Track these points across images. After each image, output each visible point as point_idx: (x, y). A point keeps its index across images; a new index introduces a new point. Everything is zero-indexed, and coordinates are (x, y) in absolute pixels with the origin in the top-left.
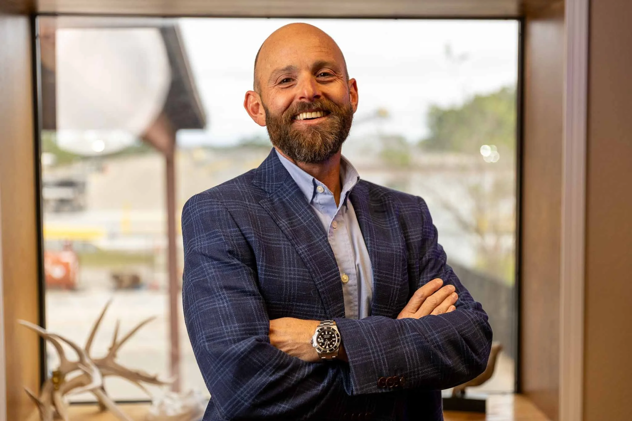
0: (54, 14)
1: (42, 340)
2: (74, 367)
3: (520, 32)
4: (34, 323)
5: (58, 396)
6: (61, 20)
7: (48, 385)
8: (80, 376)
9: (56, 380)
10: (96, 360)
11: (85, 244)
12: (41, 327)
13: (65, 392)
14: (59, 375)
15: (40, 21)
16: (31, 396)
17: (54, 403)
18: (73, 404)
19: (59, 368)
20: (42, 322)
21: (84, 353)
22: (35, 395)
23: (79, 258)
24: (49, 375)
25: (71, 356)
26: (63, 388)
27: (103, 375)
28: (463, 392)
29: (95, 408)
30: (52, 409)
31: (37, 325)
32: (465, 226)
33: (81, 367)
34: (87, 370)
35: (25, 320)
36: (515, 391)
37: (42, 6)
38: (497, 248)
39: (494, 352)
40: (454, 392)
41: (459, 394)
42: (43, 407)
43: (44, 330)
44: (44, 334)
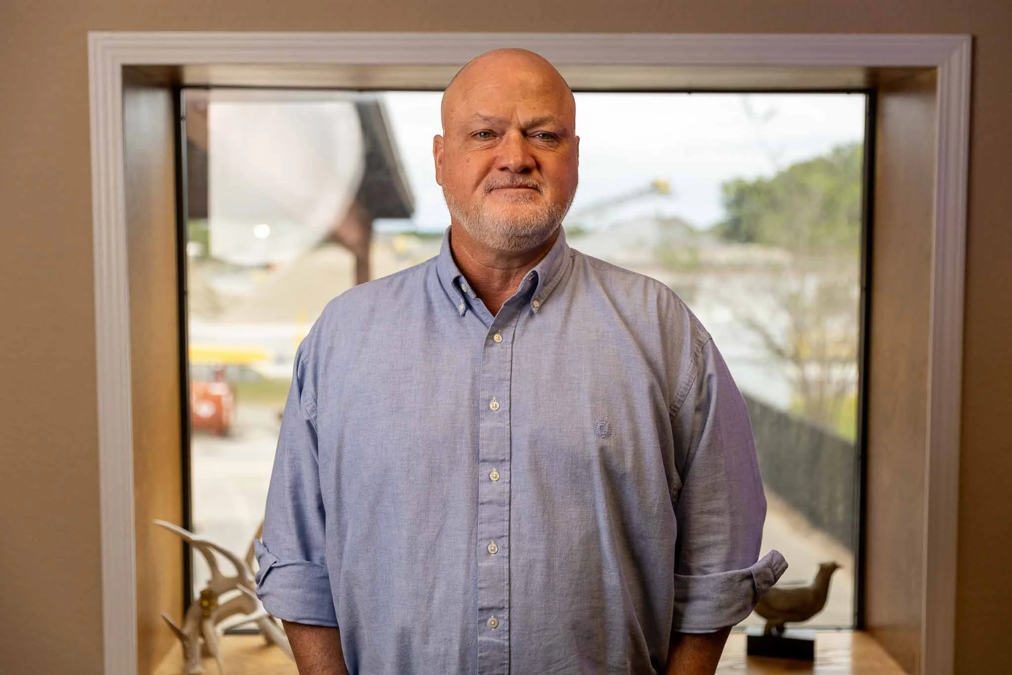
0: (207, 87)
1: (187, 547)
2: (231, 585)
3: (868, 111)
4: (173, 523)
5: (209, 625)
6: (214, 94)
7: (194, 610)
8: (238, 598)
9: (205, 603)
11: (243, 369)
12: (186, 530)
13: (219, 620)
14: (209, 596)
15: (186, 96)
16: (172, 626)
17: (202, 634)
19: (209, 582)
20: (186, 522)
21: (244, 565)
22: (177, 624)
24: (197, 595)
25: (227, 570)
26: (214, 615)
28: (781, 629)
29: (259, 640)
30: (200, 641)
31: (181, 526)
32: (779, 353)
33: (240, 586)
34: (247, 591)
35: (164, 519)
36: (854, 626)
37: (189, 77)
38: (822, 383)
39: (827, 572)
40: (768, 629)
41: (774, 631)
42: (188, 639)
43: (191, 534)
44: (189, 539)
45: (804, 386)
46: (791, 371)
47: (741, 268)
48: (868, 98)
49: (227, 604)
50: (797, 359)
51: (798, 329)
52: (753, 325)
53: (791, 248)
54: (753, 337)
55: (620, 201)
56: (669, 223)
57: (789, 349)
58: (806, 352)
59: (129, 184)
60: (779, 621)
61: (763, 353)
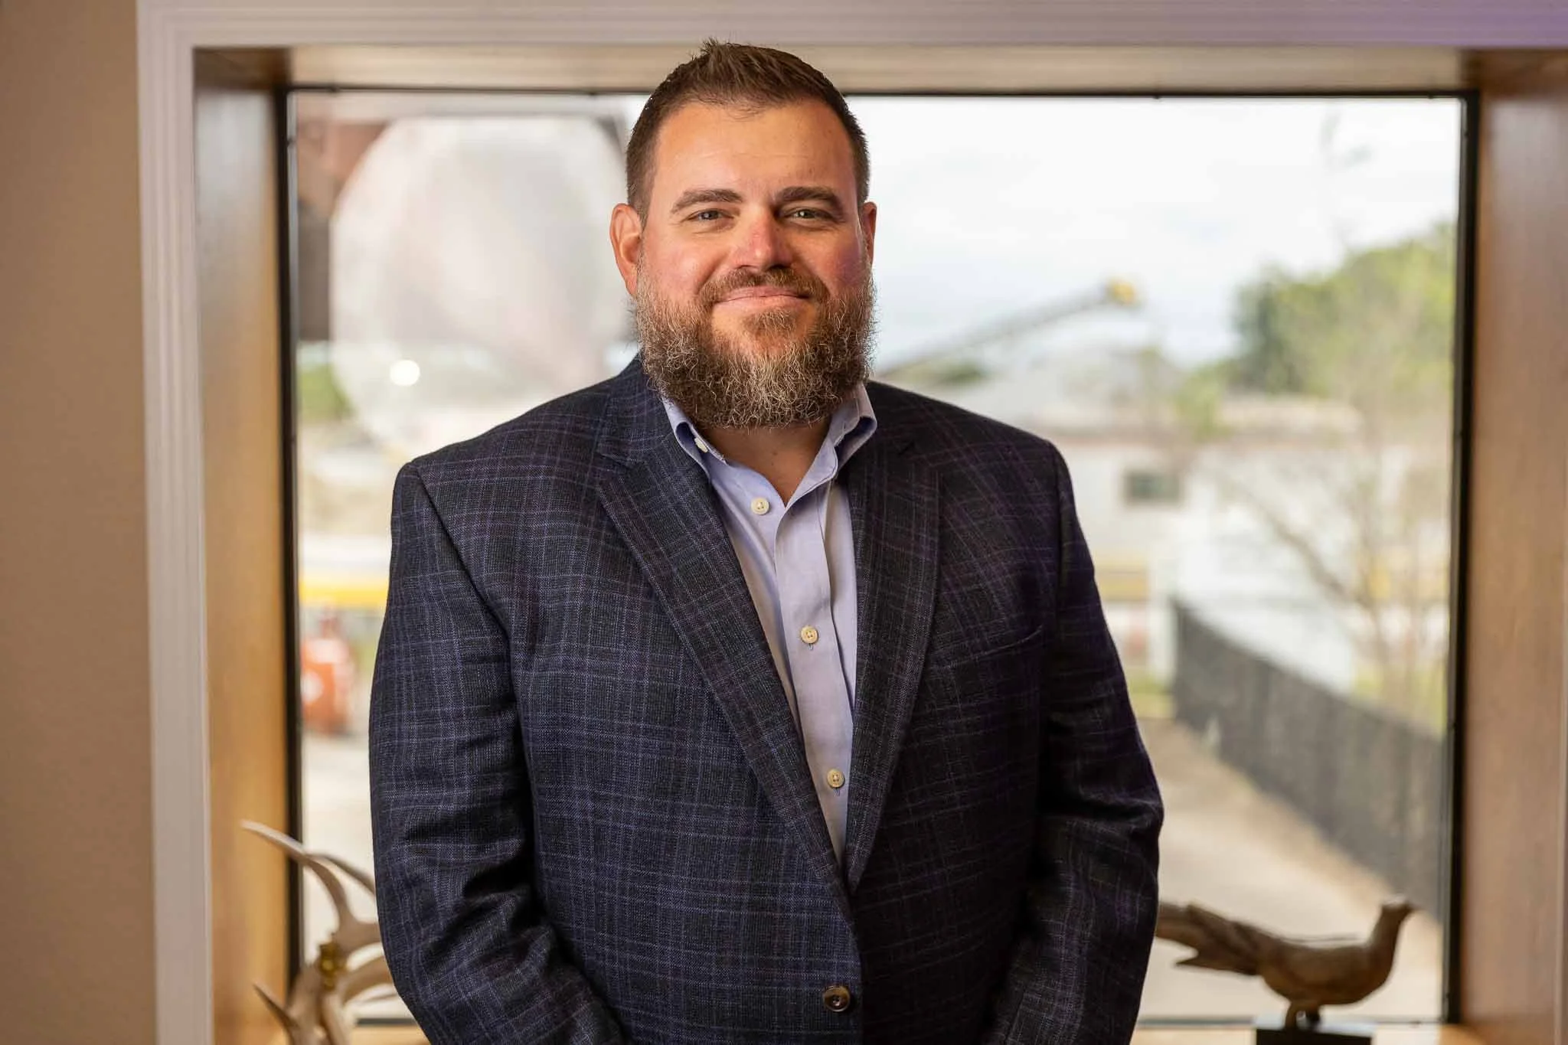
0: (332, 89)
1: (293, 867)
3: (1465, 129)
7: (309, 979)
9: (328, 965)
11: (370, 618)
12: (291, 839)
13: (350, 995)
16: (270, 1003)
18: (364, 1022)
20: (293, 826)
23: (355, 654)
24: (311, 953)
25: (364, 909)
28: (1314, 1018)
30: (319, 1033)
32: (1333, 587)
35: (258, 820)
36: (1443, 1016)
37: (303, 70)
38: (1412, 645)
40: (1291, 1016)
41: (1302, 1019)
42: (297, 1026)
43: (299, 844)
44: (296, 853)
45: (1378, 649)
46: (1357, 620)
47: (1271, 435)
48: (1465, 108)
49: (363, 968)
50: (1366, 600)
51: (1368, 544)
54: (1287, 558)
55: (1051, 316)
56: (1149, 358)
57: (1351, 578)
58: (1384, 588)
60: (1309, 1003)
61: (1305, 588)
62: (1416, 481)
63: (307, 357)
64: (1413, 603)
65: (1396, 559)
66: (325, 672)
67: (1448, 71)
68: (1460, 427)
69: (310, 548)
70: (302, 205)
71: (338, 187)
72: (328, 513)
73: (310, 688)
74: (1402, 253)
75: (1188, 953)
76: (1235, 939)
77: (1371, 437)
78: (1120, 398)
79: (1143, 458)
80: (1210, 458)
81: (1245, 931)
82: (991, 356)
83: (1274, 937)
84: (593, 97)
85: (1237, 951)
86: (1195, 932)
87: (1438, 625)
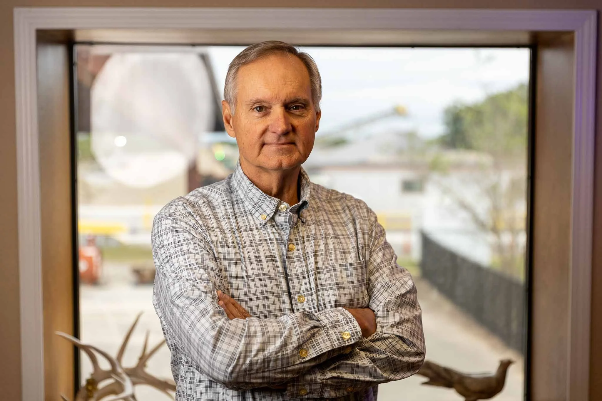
0: (91, 43)
1: (76, 349)
2: (107, 375)
3: (531, 59)
4: (69, 334)
7: (82, 393)
8: (112, 384)
9: (90, 388)
10: (127, 369)
11: (107, 238)
12: (75, 338)
13: (99, 399)
14: (92, 383)
15: (77, 49)
19: (92, 375)
20: (76, 333)
21: (116, 362)
23: (101, 252)
24: (83, 383)
25: (105, 365)
26: (96, 395)
27: (134, 384)
31: (73, 336)
32: (481, 225)
33: (113, 376)
34: (118, 379)
35: (62, 331)
37: (79, 36)
38: (513, 247)
39: (505, 366)
43: (79, 340)
44: (78, 344)
45: (499, 249)
46: (491, 238)
47: (458, 166)
48: (532, 51)
49: (104, 388)
50: (495, 230)
51: (496, 210)
52: (464, 206)
53: (492, 153)
54: (463, 214)
55: (372, 120)
56: (411, 136)
57: (489, 222)
58: (502, 225)
59: (40, 108)
61: (471, 226)
62: (514, 184)
63: (81, 138)
64: (513, 231)
65: (506, 215)
66: (89, 260)
67: (525, 38)
68: (530, 174)
69: (82, 210)
70: (79, 84)
71: (94, 77)
72: (90, 197)
73: (83, 266)
74: (508, 96)
75: (425, 379)
76: (444, 374)
77: (497, 166)
78: (400, 152)
79: (409, 175)
80: (435, 176)
81: (447, 371)
82: (350, 135)
83: (458, 373)
84: (193, 47)
85: (444, 379)
86: (429, 372)
87: (522, 239)
